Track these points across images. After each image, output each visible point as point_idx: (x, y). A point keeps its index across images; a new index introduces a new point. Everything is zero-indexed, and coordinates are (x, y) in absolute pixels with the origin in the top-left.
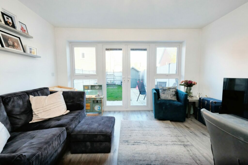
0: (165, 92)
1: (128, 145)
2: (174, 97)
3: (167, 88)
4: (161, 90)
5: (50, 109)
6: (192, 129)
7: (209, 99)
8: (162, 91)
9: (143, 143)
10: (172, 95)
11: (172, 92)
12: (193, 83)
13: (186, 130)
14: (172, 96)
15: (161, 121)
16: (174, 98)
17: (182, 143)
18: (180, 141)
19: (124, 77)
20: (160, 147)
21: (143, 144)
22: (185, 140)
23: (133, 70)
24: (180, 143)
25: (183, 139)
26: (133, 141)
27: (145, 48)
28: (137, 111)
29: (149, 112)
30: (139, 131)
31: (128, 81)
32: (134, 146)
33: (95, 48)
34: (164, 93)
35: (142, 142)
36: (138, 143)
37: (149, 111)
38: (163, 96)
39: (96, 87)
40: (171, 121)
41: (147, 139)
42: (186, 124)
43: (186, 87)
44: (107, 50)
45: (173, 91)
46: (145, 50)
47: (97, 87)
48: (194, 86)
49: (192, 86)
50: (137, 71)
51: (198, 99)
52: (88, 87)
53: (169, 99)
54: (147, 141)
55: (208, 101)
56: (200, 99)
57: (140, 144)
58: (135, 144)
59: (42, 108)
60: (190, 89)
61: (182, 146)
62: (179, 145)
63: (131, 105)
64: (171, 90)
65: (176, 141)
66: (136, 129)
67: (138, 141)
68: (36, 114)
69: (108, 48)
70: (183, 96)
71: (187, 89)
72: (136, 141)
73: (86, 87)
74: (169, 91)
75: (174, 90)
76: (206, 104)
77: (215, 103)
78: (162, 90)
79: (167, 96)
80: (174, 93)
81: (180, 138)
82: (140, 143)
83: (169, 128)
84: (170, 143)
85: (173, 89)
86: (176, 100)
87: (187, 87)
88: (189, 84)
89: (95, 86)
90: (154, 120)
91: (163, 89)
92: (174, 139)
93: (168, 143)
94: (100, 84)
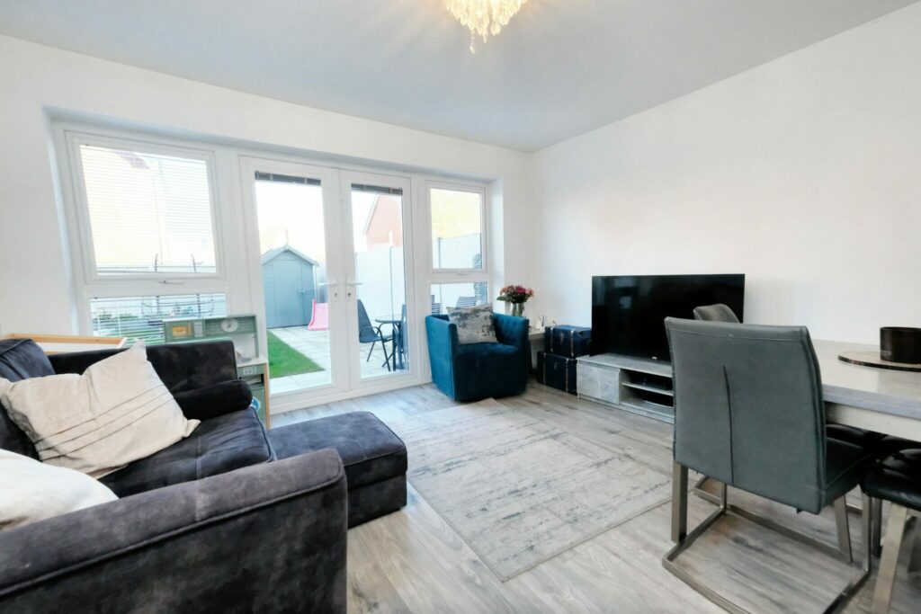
0: (467, 322)
1: (435, 477)
2: (491, 333)
3: (469, 312)
4: (455, 317)
5: (130, 421)
6: (544, 403)
7: (568, 329)
8: (459, 320)
9: (470, 460)
10: (485, 329)
11: (483, 320)
12: (527, 292)
13: (536, 408)
14: (486, 332)
15: (473, 405)
16: (491, 337)
17: (547, 435)
18: (540, 432)
19: (334, 282)
20: (511, 455)
21: (472, 462)
22: (547, 428)
23: (288, 257)
24: (542, 436)
25: (541, 426)
26: (442, 464)
27: (397, 187)
28: (384, 393)
29: (421, 390)
30: (435, 438)
31: (349, 294)
32: (453, 472)
33: (207, 164)
34: (464, 326)
35: (463, 458)
36: (456, 463)
37: (420, 386)
38: (465, 335)
39: (224, 326)
40: (496, 398)
41: (472, 450)
42: (527, 397)
43: (512, 304)
44: (262, 176)
45: (486, 318)
46: (398, 192)
47: (229, 326)
48: (530, 300)
49: (525, 301)
50: (305, 261)
51: (542, 330)
52: (189, 327)
53: (479, 341)
54: (473, 453)
55: (566, 332)
56: (548, 329)
57: (463, 463)
58: (450, 467)
59: (92, 425)
60: (521, 309)
61: (551, 440)
62: (543, 439)
63: (363, 377)
64: (482, 315)
65: (533, 435)
66: (425, 437)
67: (454, 460)
68: (68, 455)
69: (262, 170)
70: (517, 327)
71: (515, 308)
72: (449, 462)
73: (179, 329)
74: (476, 319)
75: (488, 314)
76: (562, 339)
77: (582, 333)
78: (458, 317)
79: (475, 334)
80: (490, 324)
81: (537, 427)
82: (460, 462)
83: (501, 413)
84: (526, 441)
85: (484, 311)
86: (495, 340)
87: (514, 303)
88: (518, 296)
89: (219, 321)
90: (452, 406)
91: (460, 314)
92: (528, 432)
93: (521, 442)
94: (246, 312)
